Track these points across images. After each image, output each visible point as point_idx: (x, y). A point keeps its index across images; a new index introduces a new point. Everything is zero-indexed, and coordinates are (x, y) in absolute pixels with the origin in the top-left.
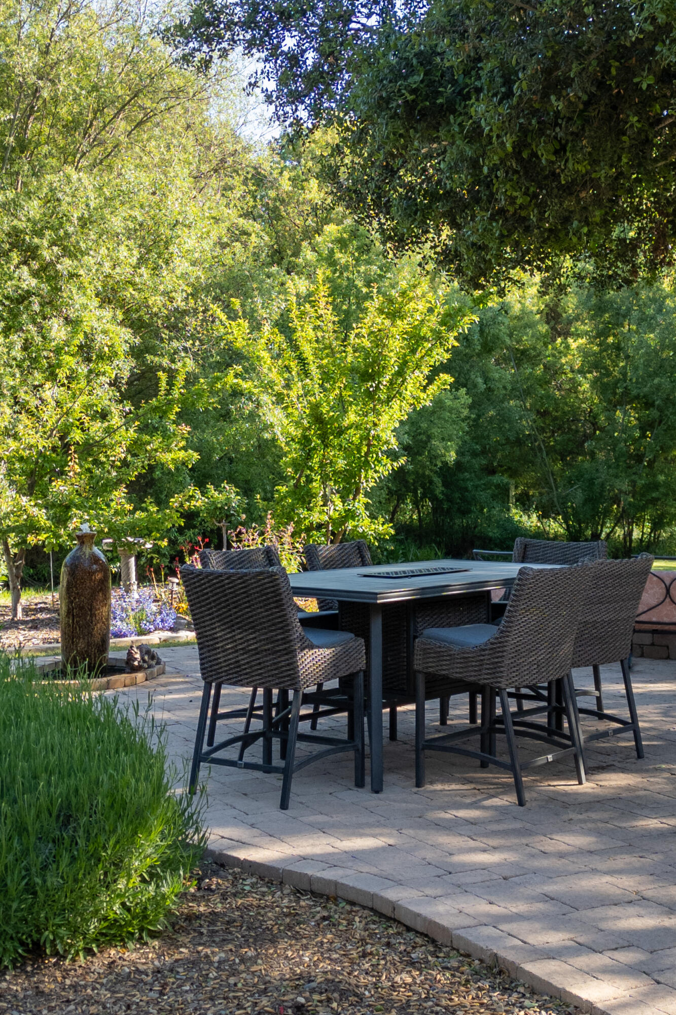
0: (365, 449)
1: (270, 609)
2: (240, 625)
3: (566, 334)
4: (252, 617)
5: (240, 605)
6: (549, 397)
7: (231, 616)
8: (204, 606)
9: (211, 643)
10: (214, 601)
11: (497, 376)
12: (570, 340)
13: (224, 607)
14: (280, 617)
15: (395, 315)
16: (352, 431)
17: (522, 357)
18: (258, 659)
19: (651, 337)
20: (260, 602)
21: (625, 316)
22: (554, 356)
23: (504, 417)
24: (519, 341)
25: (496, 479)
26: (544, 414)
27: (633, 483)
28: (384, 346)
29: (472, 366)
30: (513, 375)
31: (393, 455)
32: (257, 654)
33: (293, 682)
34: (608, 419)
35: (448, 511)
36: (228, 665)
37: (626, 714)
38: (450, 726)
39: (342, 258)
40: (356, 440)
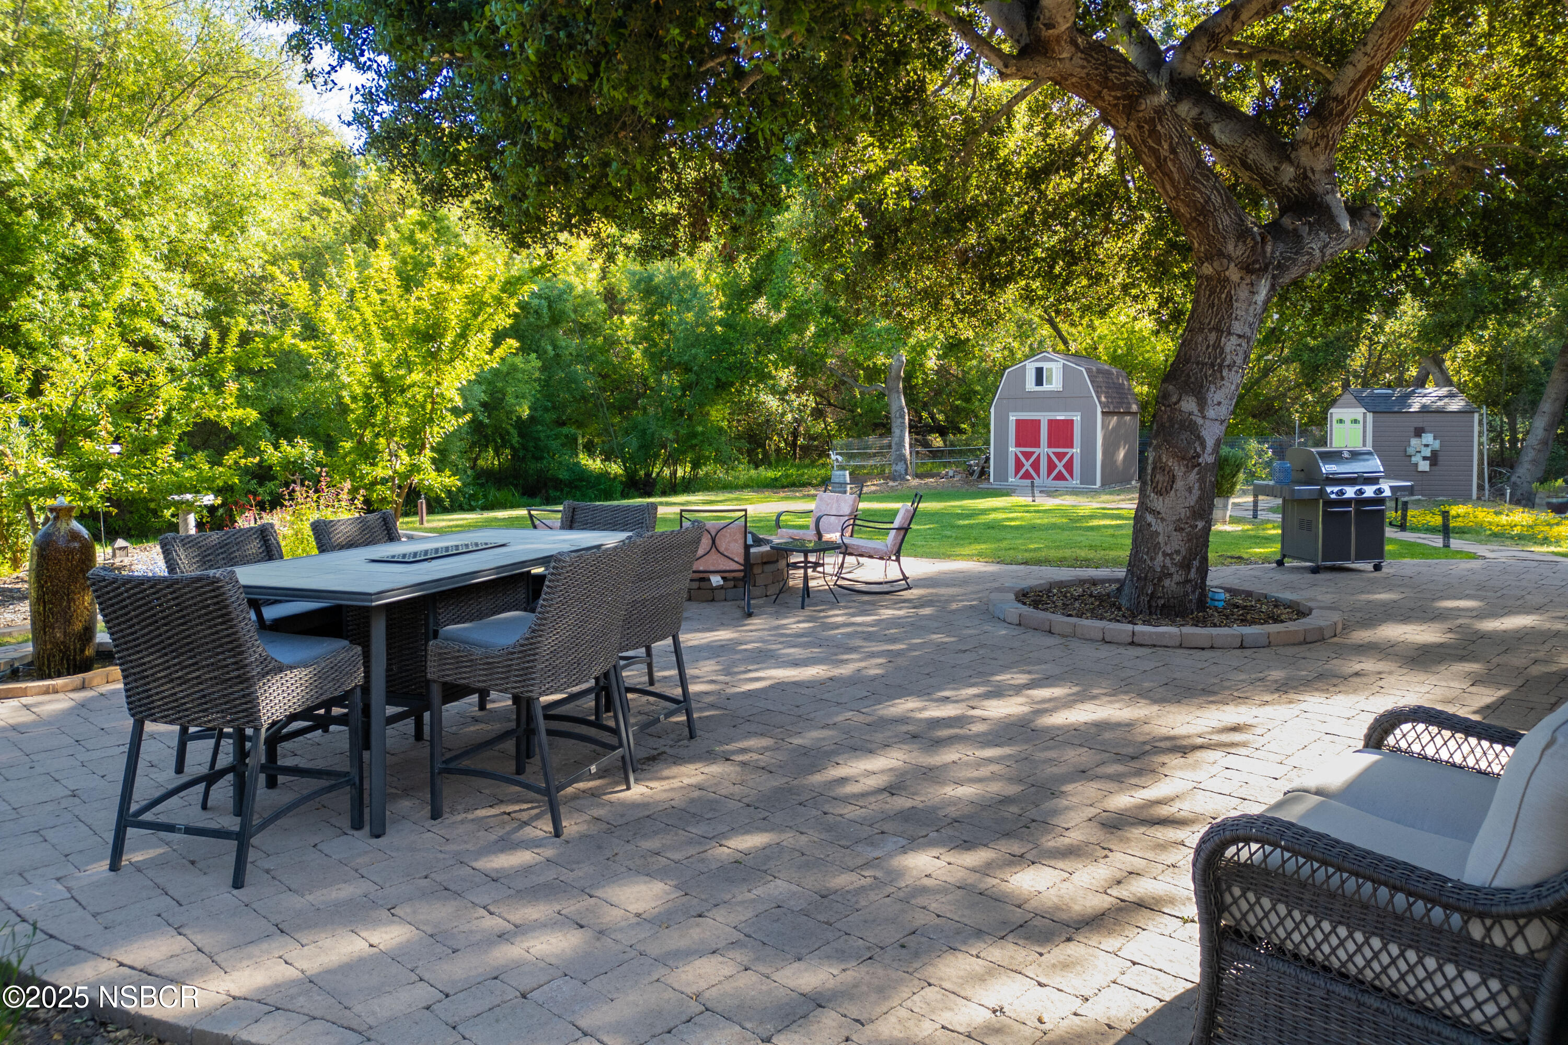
0: (429, 406)
1: (215, 626)
2: (174, 647)
3: (622, 313)
4: (189, 636)
5: (172, 621)
6: (608, 362)
7: (160, 635)
8: (124, 622)
9: (138, 670)
10: (136, 616)
11: (564, 344)
12: (624, 317)
13: (150, 624)
14: (228, 636)
15: (454, 279)
16: (416, 389)
17: (585, 329)
18: (202, 690)
19: (690, 316)
20: (199, 617)
21: (667, 299)
22: (611, 329)
23: (571, 379)
24: (582, 316)
25: (565, 430)
26: (605, 377)
27: (677, 432)
28: (444, 308)
29: (542, 336)
30: (578, 345)
31: (456, 411)
32: (201, 683)
33: (251, 718)
34: (656, 380)
35: (524, 457)
36: (162, 699)
37: (677, 692)
38: (490, 710)
39: (420, 236)
40: (420, 397)
